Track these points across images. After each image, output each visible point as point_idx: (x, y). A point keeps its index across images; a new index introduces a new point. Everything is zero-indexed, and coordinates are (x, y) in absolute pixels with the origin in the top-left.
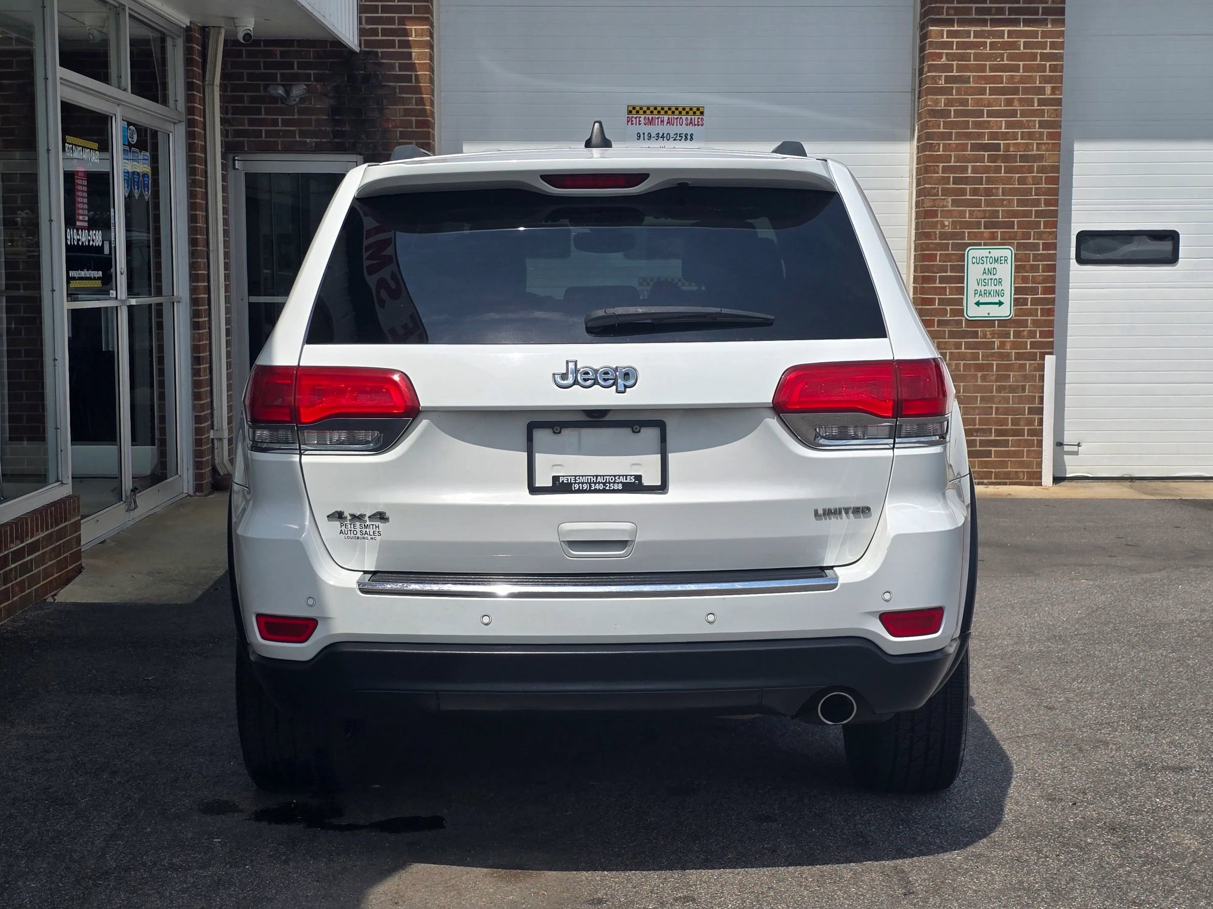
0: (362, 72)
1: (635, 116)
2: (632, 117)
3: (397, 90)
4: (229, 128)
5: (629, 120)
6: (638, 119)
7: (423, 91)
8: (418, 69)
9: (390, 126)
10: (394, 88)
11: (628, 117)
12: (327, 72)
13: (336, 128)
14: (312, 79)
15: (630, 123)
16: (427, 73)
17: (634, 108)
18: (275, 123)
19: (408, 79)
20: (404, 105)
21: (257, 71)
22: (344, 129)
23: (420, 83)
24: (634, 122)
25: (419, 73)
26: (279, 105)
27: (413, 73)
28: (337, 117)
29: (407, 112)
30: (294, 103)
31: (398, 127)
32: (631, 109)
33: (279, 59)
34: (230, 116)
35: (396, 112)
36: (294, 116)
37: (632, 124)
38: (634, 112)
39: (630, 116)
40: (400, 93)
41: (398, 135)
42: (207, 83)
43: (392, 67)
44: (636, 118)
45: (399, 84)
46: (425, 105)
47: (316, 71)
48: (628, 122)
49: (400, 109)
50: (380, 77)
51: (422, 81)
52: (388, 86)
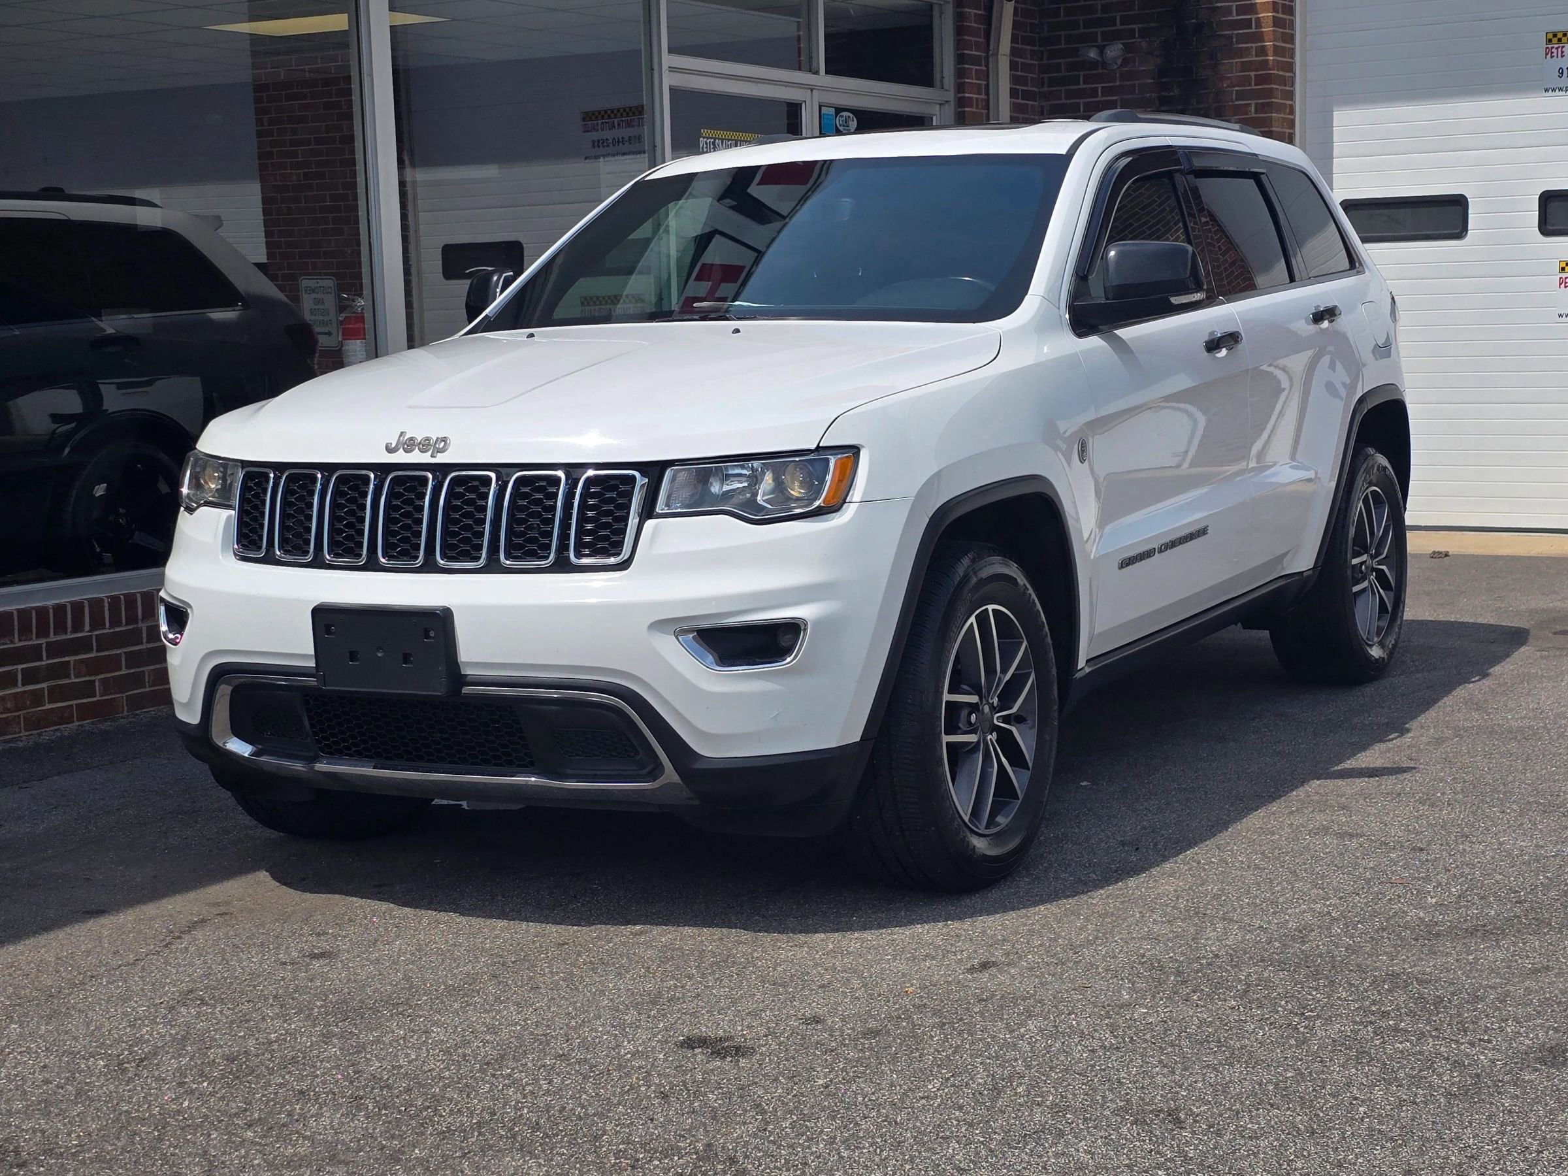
0: (1193, 21)
1: (1556, 46)
2: (1552, 48)
3: (1234, 40)
4: (1043, 104)
5: (1548, 52)
6: (1560, 49)
7: (1266, 38)
8: (1259, 11)
9: (1225, 85)
10: (1230, 37)
11: (1547, 48)
12: (1153, 25)
13: (1163, 94)
14: (1137, 35)
15: (1549, 56)
16: (1270, 14)
17: (1555, 36)
18: (1094, 93)
19: (1247, 24)
20: (1241, 57)
21: (1077, 32)
22: (1172, 94)
23: (1261, 27)
24: (1555, 54)
25: (1260, 16)
26: (1100, 71)
27: (1253, 17)
28: (1163, 80)
29: (1246, 66)
30: (1115, 67)
31: (1234, 87)
32: (1550, 36)
33: (1099, 15)
34: (1046, 89)
35: (1231, 67)
36: (1116, 82)
37: (1552, 57)
38: (1555, 40)
39: (1550, 46)
40: (1237, 43)
41: (1234, 96)
42: (991, 52)
43: (1228, 11)
44: (1557, 48)
45: (1236, 32)
46: (1267, 55)
47: (1140, 26)
48: (1547, 54)
49: (1236, 62)
50: (1214, 25)
51: (1263, 25)
52: (1224, 36)
